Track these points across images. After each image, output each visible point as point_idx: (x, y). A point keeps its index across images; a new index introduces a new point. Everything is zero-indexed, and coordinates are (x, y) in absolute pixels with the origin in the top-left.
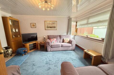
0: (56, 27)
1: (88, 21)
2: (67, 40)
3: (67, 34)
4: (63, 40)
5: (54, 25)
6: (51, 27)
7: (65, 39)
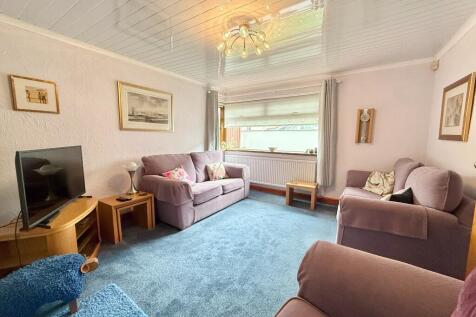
0: (169, 119)
1: (266, 111)
2: (218, 168)
3: (207, 148)
4: (206, 170)
5: (159, 110)
6: (148, 119)
7: (211, 166)
